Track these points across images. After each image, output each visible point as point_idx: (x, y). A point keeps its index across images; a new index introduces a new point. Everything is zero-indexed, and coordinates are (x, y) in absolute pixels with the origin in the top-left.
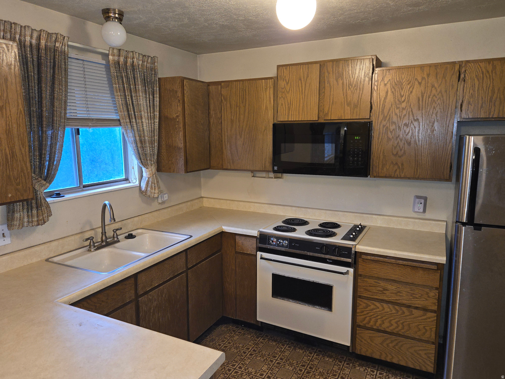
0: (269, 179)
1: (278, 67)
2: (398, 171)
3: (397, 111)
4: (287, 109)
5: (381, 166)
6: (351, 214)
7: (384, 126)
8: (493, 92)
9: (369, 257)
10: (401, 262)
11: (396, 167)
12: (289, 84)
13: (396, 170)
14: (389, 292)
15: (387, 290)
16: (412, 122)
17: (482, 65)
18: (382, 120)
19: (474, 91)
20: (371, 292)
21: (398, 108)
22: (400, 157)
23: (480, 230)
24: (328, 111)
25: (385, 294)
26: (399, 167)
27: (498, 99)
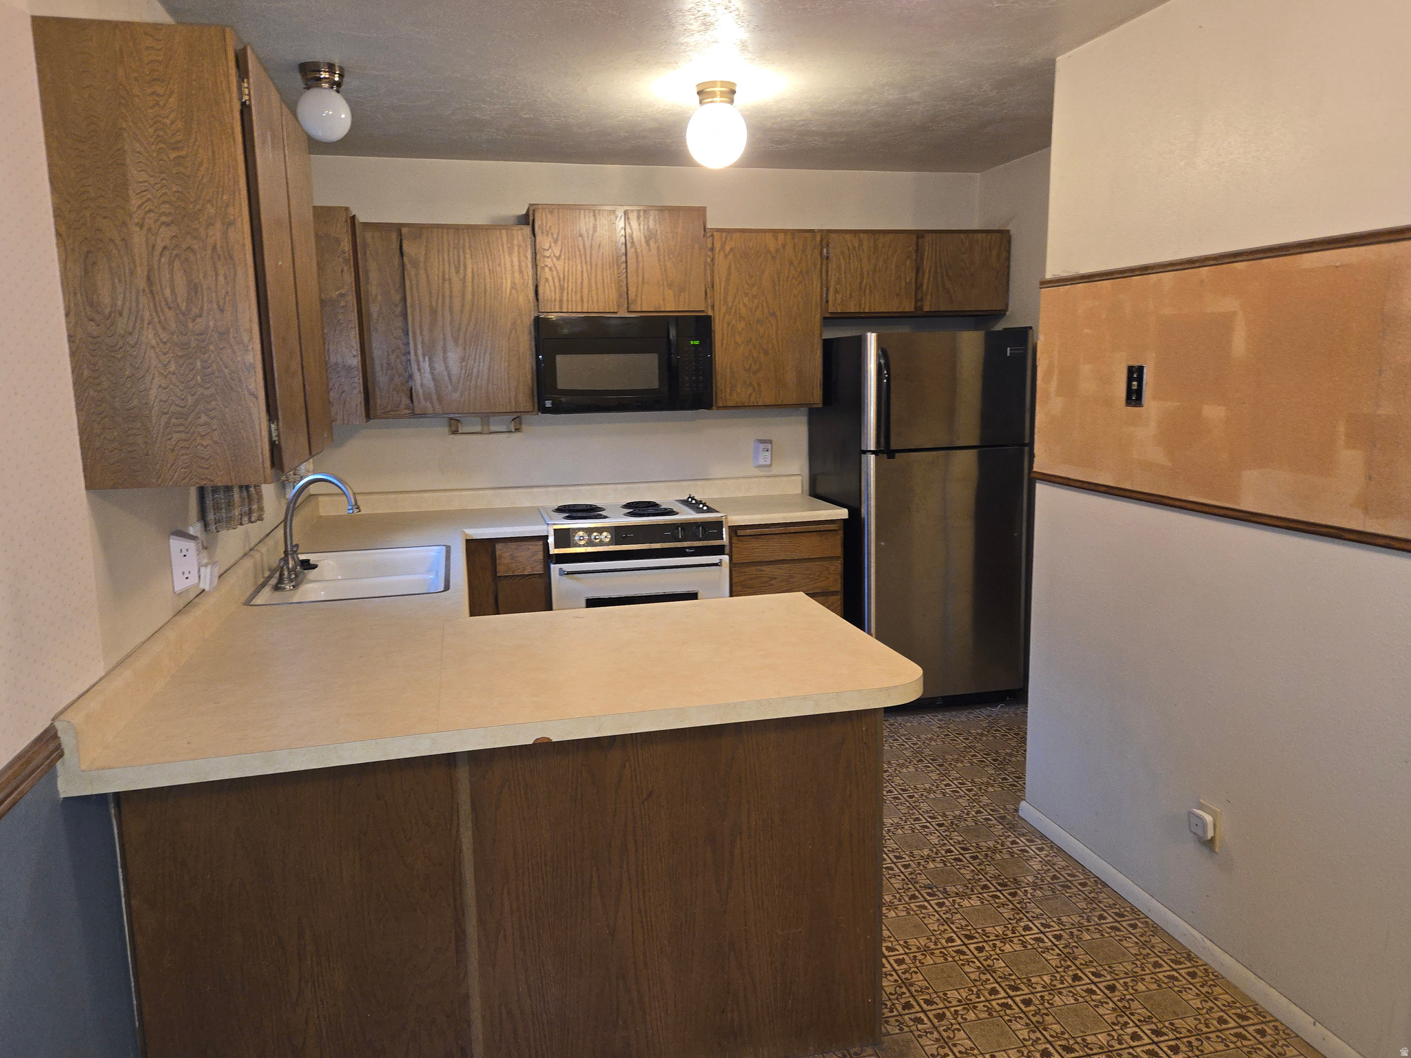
0: (491, 436)
1: (530, 204)
2: (754, 395)
3: (746, 299)
4: (557, 290)
5: (728, 390)
6: (660, 484)
7: (729, 324)
8: (862, 277)
9: (748, 532)
10: (792, 529)
11: (750, 391)
12: (559, 243)
13: (750, 395)
14: (778, 580)
15: (775, 578)
16: (767, 318)
17: (848, 237)
18: (725, 313)
19: (840, 274)
20: (752, 588)
21: (746, 294)
22: (755, 373)
23: (893, 457)
24: (636, 295)
25: (773, 585)
26: (754, 389)
27: (868, 287)
